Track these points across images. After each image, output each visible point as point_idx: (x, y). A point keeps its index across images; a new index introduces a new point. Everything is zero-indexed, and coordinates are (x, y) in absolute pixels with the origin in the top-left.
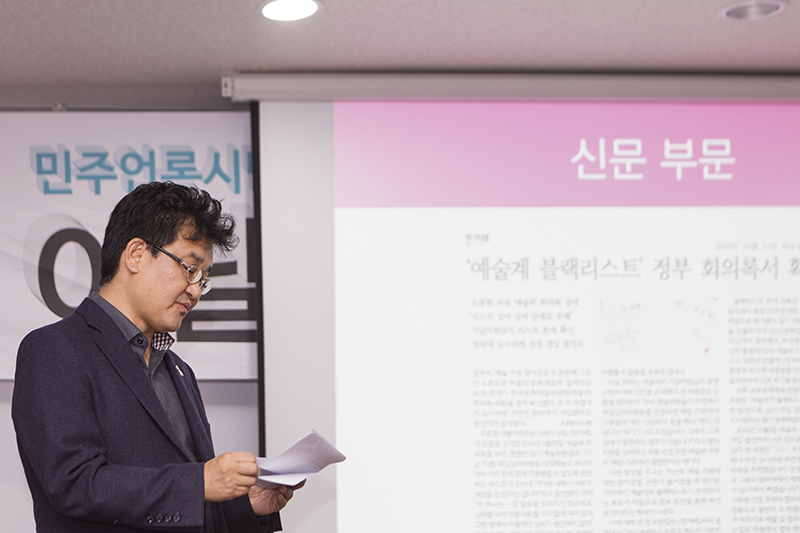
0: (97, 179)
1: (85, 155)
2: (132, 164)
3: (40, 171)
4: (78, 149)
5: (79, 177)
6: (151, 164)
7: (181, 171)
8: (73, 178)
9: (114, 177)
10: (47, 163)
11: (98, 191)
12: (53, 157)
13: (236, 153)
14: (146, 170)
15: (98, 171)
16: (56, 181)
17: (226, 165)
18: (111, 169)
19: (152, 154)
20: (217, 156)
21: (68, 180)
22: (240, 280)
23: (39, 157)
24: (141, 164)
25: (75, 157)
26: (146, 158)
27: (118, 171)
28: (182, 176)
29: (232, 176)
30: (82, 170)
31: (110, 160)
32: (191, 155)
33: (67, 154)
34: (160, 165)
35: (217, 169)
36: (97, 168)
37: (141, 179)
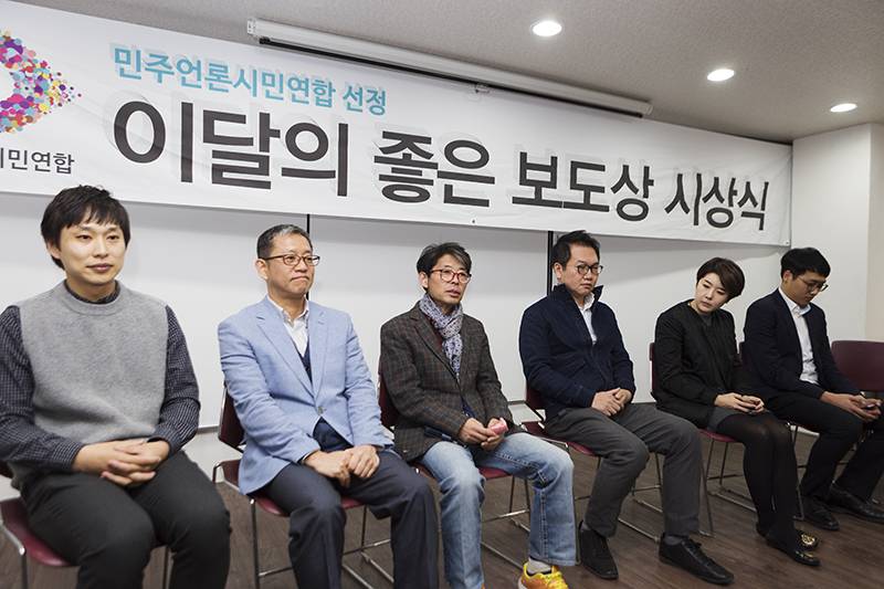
0: (160, 73)
1: (151, 55)
2: (185, 67)
3: (118, 60)
4: (146, 50)
5: (147, 69)
6: (198, 69)
7: (219, 76)
8: (142, 69)
9: (173, 73)
10: (123, 56)
11: (160, 81)
12: (128, 53)
13: (255, 72)
14: (195, 72)
15: (160, 67)
16: (130, 69)
17: (248, 78)
18: (171, 68)
19: (199, 62)
20: (242, 71)
21: (138, 70)
22: (254, 149)
23: (118, 51)
24: (191, 68)
25: (144, 55)
26: (195, 65)
27: (175, 70)
28: (219, 80)
29: (252, 86)
30: (149, 64)
31: (169, 62)
32: (226, 68)
33: (138, 52)
34: (205, 71)
35: (242, 80)
36: (160, 65)
37: (191, 78)
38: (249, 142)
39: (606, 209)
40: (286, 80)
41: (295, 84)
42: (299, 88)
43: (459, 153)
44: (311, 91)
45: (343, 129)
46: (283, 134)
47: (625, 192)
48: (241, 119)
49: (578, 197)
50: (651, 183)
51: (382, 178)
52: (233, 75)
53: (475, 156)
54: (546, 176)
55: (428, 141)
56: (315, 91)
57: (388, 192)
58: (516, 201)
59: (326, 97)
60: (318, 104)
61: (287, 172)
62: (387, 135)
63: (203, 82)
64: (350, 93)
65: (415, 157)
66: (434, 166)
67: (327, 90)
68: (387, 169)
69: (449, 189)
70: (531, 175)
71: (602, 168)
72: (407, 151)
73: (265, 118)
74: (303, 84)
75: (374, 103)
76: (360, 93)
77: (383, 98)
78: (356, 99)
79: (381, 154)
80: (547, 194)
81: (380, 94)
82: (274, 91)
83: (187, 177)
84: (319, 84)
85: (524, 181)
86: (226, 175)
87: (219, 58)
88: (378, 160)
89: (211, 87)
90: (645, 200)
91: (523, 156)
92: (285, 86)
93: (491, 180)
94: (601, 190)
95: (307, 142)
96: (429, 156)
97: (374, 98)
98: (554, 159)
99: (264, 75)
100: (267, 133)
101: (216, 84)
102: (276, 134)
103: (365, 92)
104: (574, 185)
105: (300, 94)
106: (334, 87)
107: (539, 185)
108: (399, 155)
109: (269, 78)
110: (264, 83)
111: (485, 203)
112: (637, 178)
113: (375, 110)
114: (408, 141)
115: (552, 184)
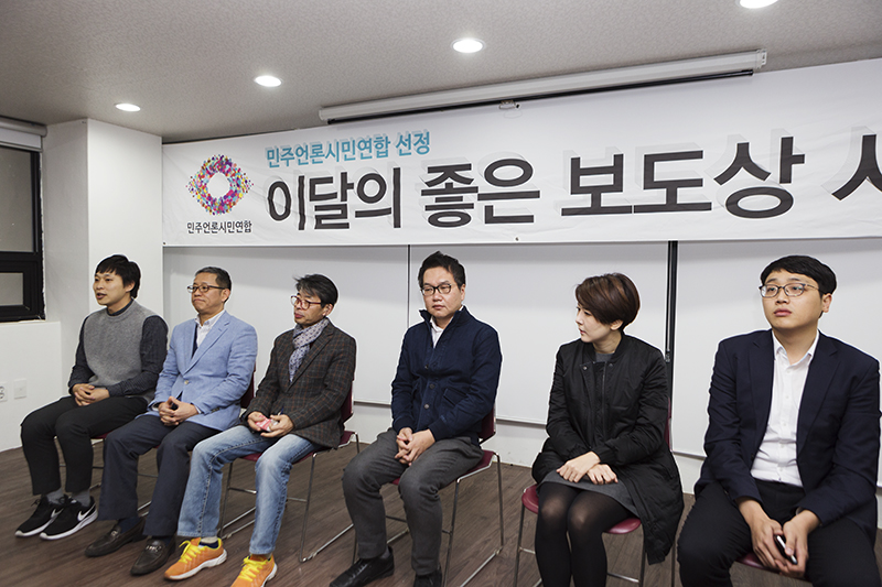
0: (287, 160)
1: (284, 150)
2: (300, 152)
3: (269, 158)
4: (281, 147)
5: (281, 160)
6: (306, 151)
7: (317, 153)
8: (279, 160)
9: (294, 158)
10: (271, 155)
11: (288, 165)
12: (273, 151)
13: (338, 143)
14: (305, 154)
15: (288, 156)
16: (274, 161)
18: (293, 155)
19: (307, 146)
20: (330, 146)
22: (337, 201)
23: (269, 152)
24: (303, 152)
25: (280, 151)
26: (305, 149)
27: (295, 155)
28: (317, 156)
29: (336, 154)
30: (282, 156)
31: (292, 151)
32: (321, 146)
33: (278, 150)
34: (310, 152)
35: (330, 152)
36: (288, 154)
37: (303, 158)
38: (334, 196)
39: (707, 207)
40: (356, 144)
41: (362, 145)
42: (366, 147)
43: (499, 173)
44: (373, 147)
45: (397, 172)
46: (356, 186)
47: (744, 179)
48: (330, 180)
49: (659, 196)
50: (800, 159)
51: (428, 208)
52: (325, 150)
53: (517, 172)
54: (608, 179)
55: (468, 167)
56: (376, 146)
57: (433, 221)
58: (566, 212)
59: (384, 150)
60: (378, 157)
61: (359, 214)
62: (431, 170)
63: (309, 160)
64: (401, 141)
65: (456, 185)
66: (475, 190)
67: (384, 143)
68: (431, 200)
69: (489, 210)
70: (585, 181)
71: (698, 155)
72: (449, 180)
73: (344, 176)
74: (367, 144)
75: (420, 144)
76: (409, 140)
77: (427, 138)
78: (405, 145)
79: (427, 188)
80: (607, 199)
81: (425, 136)
82: (349, 154)
83: (301, 227)
84: (379, 140)
85: (576, 189)
86: (324, 222)
87: (316, 141)
88: (424, 193)
89: (314, 162)
90: (785, 187)
91: (575, 162)
92: (357, 148)
93: (536, 195)
94: (698, 183)
95: (371, 188)
96: (469, 181)
97: (420, 140)
98: (619, 159)
99: (343, 144)
100: (346, 186)
101: (316, 159)
102: (351, 186)
103: (412, 137)
104: (650, 183)
105: (366, 152)
106: (389, 140)
107: (596, 192)
108: (442, 186)
109: (346, 146)
110: (343, 151)
111: (529, 219)
112: (767, 156)
113: (421, 150)
114: (449, 171)
115: (617, 186)
